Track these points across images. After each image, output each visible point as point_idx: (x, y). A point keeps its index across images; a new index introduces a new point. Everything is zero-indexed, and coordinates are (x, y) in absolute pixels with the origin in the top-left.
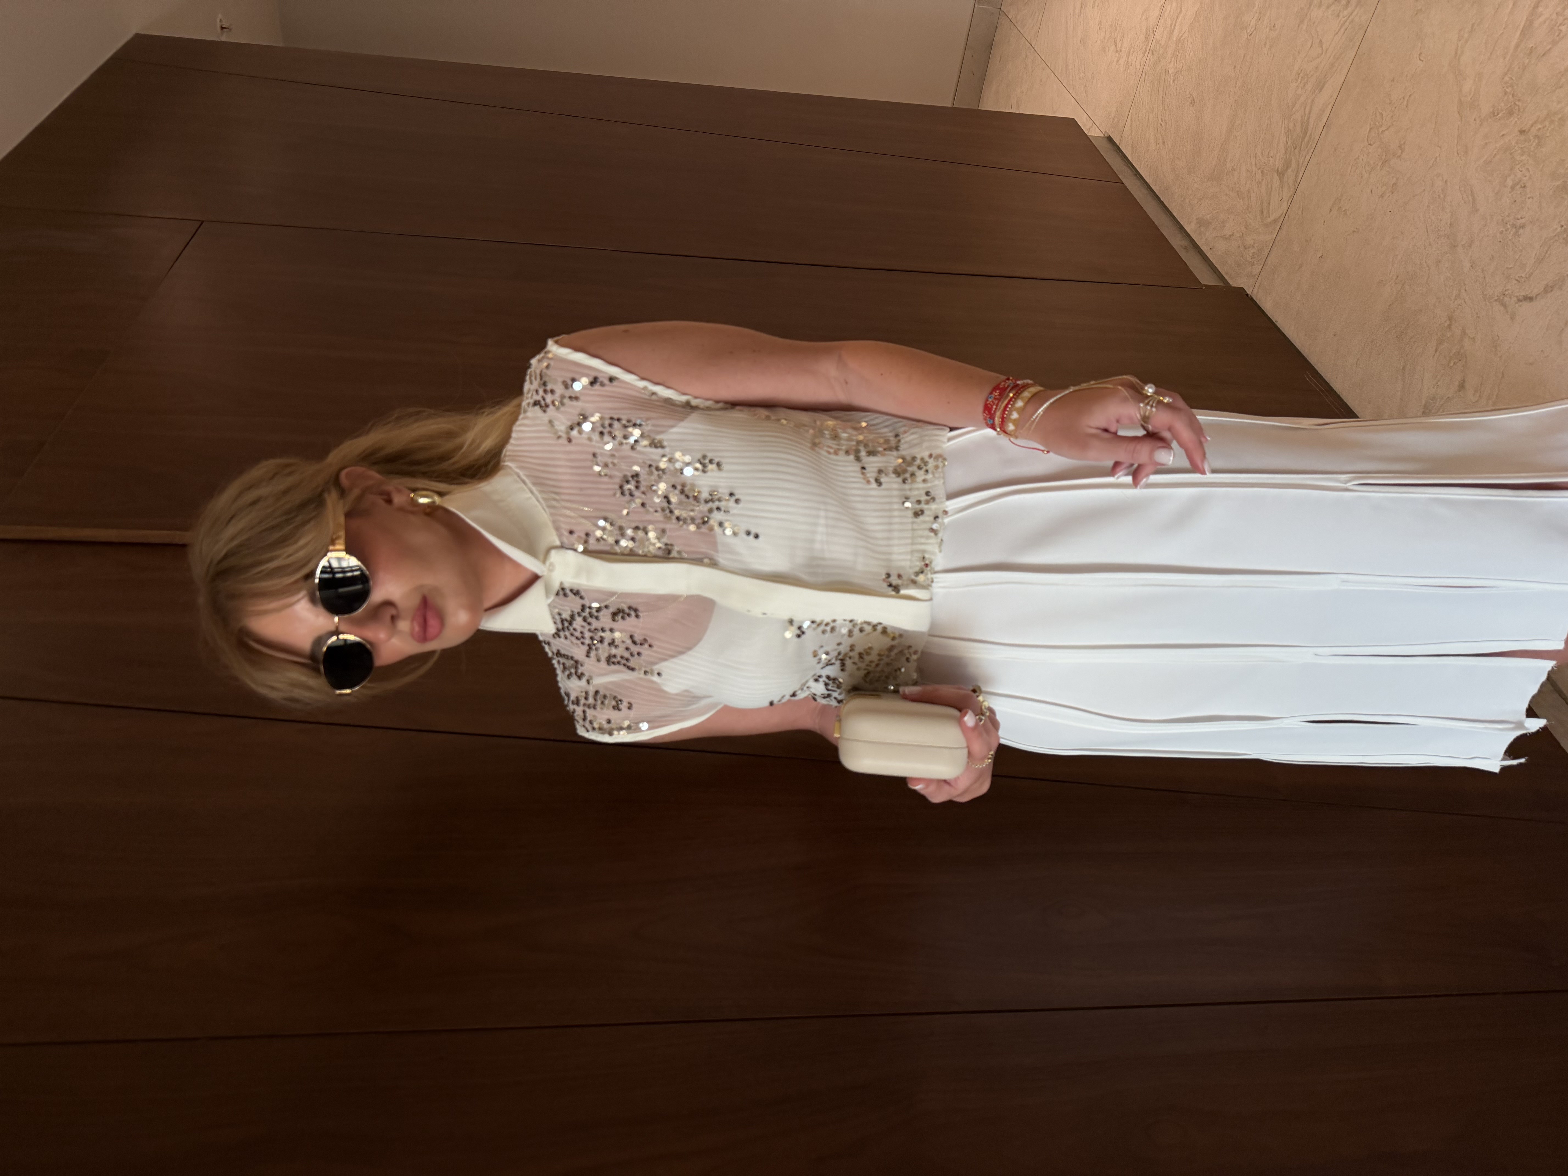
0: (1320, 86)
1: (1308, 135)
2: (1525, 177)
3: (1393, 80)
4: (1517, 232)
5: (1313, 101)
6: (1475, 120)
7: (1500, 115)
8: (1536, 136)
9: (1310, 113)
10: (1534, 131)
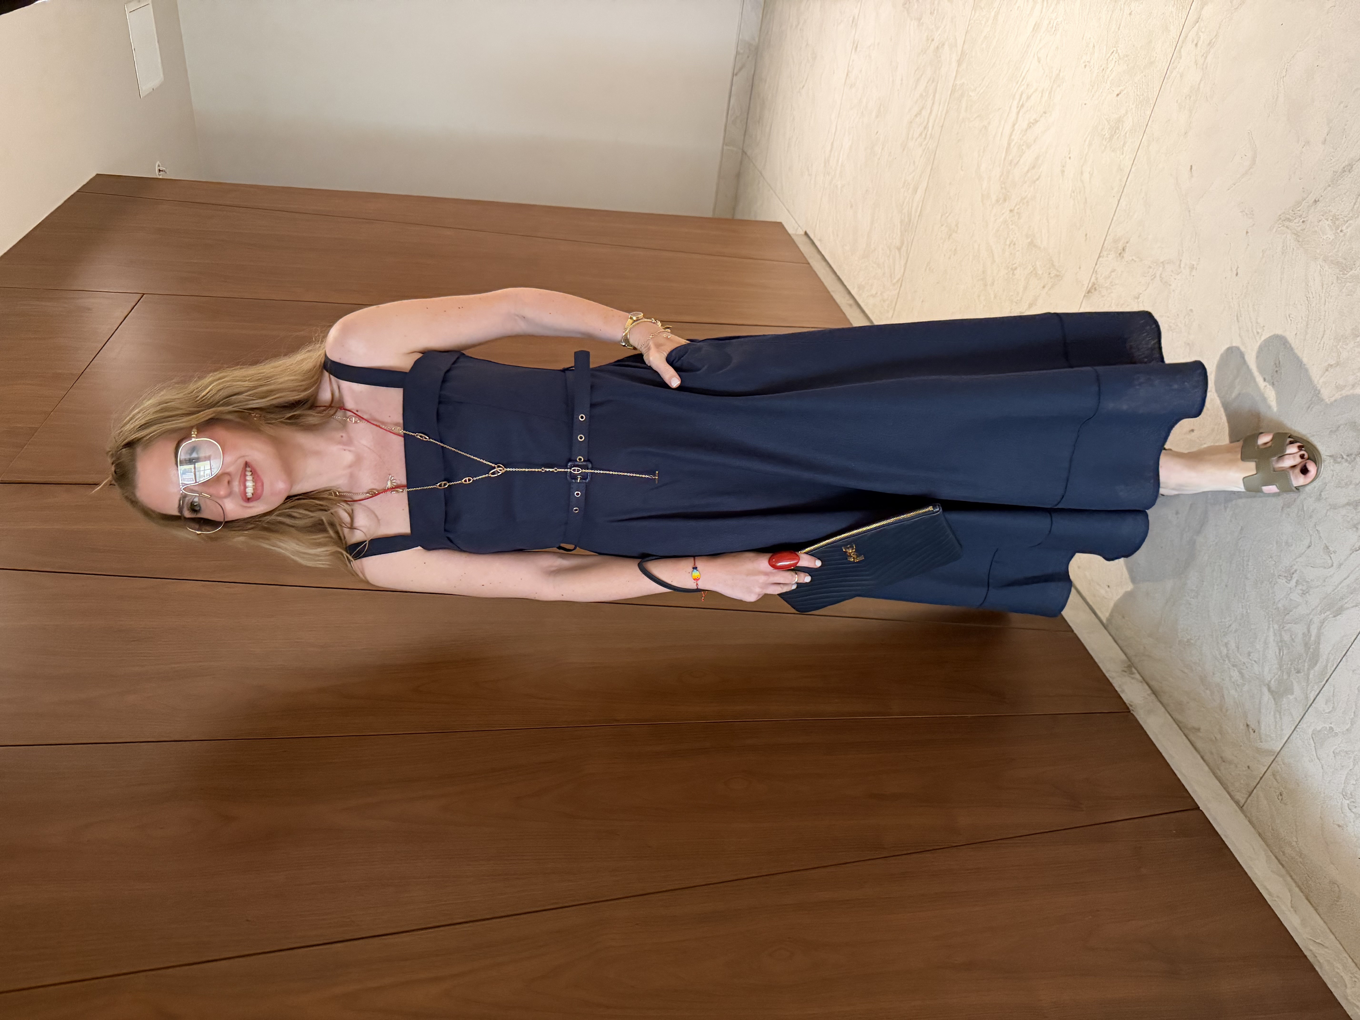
0: (915, 190)
1: (912, 222)
2: (1014, 238)
3: (950, 184)
4: (1013, 273)
5: (913, 200)
6: (990, 205)
7: (1000, 202)
8: (1017, 213)
9: (912, 207)
10: (1016, 208)
